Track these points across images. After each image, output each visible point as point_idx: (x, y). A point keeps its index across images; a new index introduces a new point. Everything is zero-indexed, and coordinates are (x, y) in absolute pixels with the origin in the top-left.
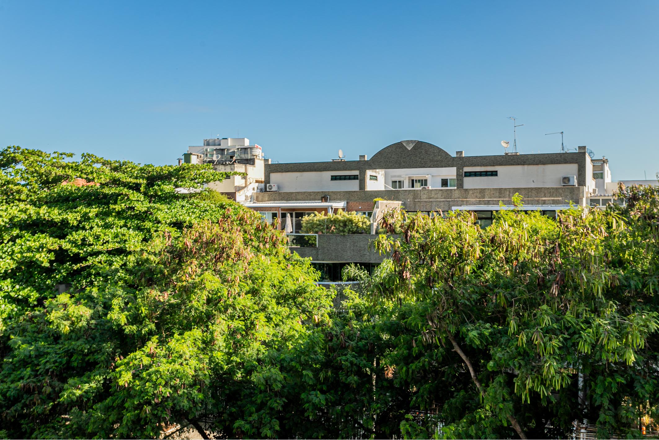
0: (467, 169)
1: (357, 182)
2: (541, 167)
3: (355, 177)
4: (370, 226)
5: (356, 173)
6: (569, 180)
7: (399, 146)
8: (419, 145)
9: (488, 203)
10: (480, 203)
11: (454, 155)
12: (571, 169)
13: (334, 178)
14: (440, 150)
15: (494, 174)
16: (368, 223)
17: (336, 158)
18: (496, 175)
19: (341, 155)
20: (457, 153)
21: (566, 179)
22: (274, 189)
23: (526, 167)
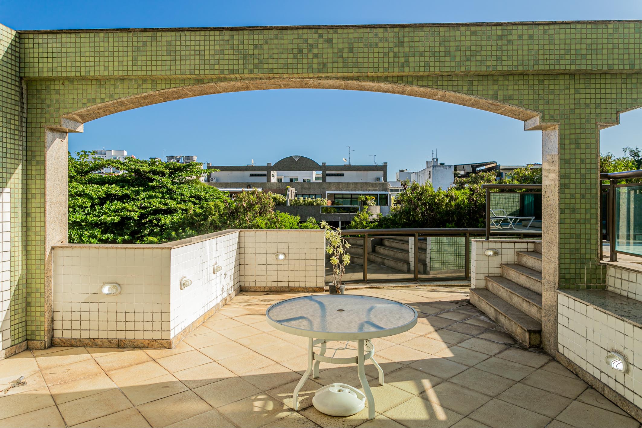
0: (328, 172)
1: (265, 178)
2: (365, 172)
3: (265, 175)
4: (287, 201)
5: (265, 172)
6: (379, 179)
7: (291, 158)
8: (302, 158)
9: (341, 190)
10: (337, 190)
11: (321, 165)
12: (380, 174)
13: (252, 175)
14: (314, 162)
15: (342, 175)
16: (285, 200)
17: (250, 164)
18: (343, 176)
19: (253, 162)
20: (323, 163)
21: (378, 179)
22: (215, 181)
23: (358, 172)
